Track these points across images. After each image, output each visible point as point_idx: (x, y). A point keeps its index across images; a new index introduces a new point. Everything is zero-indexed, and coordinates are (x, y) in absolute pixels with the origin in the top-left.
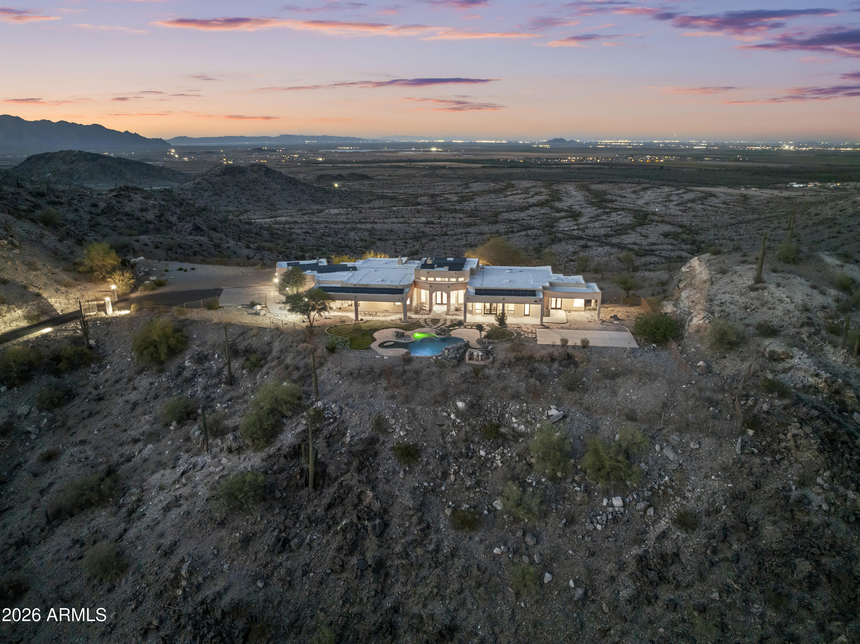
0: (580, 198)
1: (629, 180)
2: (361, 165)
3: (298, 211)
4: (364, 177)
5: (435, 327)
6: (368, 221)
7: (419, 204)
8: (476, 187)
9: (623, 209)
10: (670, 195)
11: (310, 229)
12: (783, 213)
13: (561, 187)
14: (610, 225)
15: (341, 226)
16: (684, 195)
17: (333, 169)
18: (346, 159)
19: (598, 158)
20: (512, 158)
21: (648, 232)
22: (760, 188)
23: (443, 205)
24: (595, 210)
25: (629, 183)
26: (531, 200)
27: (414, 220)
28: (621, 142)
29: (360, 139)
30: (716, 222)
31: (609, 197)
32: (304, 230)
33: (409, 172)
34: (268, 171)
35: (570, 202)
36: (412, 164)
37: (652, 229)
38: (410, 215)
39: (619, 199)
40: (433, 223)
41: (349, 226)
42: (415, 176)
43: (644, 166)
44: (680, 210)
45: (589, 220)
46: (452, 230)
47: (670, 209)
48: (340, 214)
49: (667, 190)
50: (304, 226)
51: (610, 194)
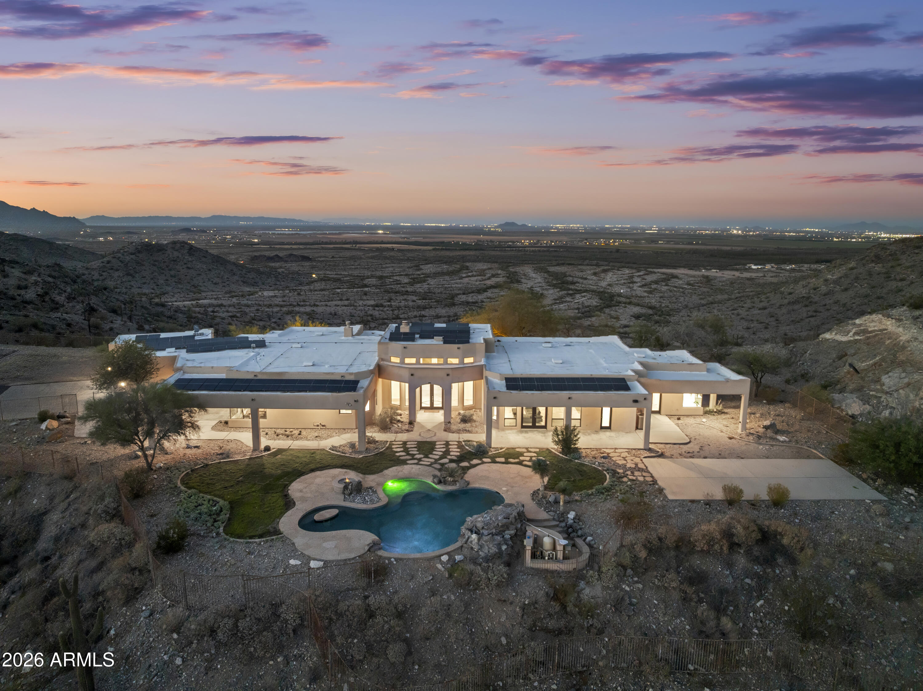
0: (540, 280)
1: (587, 262)
2: (301, 247)
3: (226, 293)
4: (305, 258)
5: (426, 461)
6: (308, 303)
7: (366, 286)
8: (428, 269)
9: (586, 291)
10: (632, 277)
11: (238, 312)
12: (754, 293)
13: (518, 269)
14: (576, 307)
15: (276, 309)
16: (646, 277)
17: (270, 251)
18: (286, 241)
19: (552, 242)
20: (464, 241)
21: (619, 314)
22: (720, 270)
23: (392, 286)
24: (558, 292)
25: (588, 265)
26: (489, 282)
27: (361, 303)
28: (573, 227)
29: (300, 221)
30: (686, 303)
31: (570, 279)
32: (230, 314)
33: (354, 253)
34: (192, 250)
35: (530, 284)
36: (358, 245)
37: (622, 310)
38: (356, 297)
39: (581, 281)
40: (382, 306)
41: (285, 309)
42: (361, 258)
43: (600, 249)
44: (645, 291)
45: (554, 302)
46: (404, 313)
47: (635, 290)
48: (275, 296)
49: (627, 272)
50: (230, 309)
51: (570, 276)
